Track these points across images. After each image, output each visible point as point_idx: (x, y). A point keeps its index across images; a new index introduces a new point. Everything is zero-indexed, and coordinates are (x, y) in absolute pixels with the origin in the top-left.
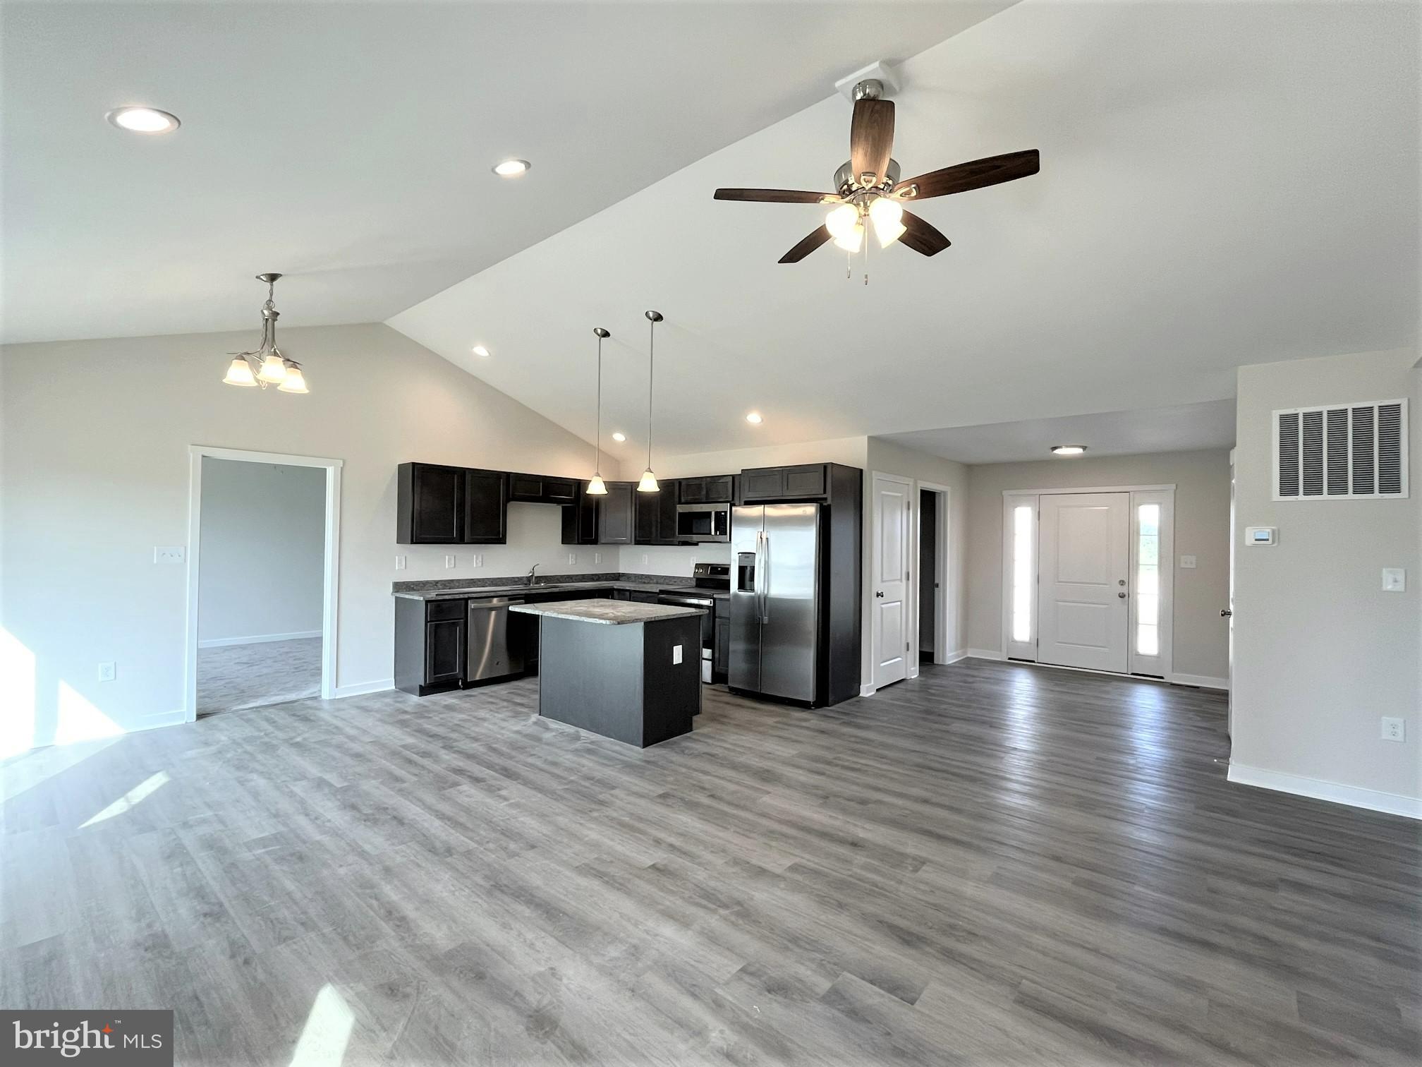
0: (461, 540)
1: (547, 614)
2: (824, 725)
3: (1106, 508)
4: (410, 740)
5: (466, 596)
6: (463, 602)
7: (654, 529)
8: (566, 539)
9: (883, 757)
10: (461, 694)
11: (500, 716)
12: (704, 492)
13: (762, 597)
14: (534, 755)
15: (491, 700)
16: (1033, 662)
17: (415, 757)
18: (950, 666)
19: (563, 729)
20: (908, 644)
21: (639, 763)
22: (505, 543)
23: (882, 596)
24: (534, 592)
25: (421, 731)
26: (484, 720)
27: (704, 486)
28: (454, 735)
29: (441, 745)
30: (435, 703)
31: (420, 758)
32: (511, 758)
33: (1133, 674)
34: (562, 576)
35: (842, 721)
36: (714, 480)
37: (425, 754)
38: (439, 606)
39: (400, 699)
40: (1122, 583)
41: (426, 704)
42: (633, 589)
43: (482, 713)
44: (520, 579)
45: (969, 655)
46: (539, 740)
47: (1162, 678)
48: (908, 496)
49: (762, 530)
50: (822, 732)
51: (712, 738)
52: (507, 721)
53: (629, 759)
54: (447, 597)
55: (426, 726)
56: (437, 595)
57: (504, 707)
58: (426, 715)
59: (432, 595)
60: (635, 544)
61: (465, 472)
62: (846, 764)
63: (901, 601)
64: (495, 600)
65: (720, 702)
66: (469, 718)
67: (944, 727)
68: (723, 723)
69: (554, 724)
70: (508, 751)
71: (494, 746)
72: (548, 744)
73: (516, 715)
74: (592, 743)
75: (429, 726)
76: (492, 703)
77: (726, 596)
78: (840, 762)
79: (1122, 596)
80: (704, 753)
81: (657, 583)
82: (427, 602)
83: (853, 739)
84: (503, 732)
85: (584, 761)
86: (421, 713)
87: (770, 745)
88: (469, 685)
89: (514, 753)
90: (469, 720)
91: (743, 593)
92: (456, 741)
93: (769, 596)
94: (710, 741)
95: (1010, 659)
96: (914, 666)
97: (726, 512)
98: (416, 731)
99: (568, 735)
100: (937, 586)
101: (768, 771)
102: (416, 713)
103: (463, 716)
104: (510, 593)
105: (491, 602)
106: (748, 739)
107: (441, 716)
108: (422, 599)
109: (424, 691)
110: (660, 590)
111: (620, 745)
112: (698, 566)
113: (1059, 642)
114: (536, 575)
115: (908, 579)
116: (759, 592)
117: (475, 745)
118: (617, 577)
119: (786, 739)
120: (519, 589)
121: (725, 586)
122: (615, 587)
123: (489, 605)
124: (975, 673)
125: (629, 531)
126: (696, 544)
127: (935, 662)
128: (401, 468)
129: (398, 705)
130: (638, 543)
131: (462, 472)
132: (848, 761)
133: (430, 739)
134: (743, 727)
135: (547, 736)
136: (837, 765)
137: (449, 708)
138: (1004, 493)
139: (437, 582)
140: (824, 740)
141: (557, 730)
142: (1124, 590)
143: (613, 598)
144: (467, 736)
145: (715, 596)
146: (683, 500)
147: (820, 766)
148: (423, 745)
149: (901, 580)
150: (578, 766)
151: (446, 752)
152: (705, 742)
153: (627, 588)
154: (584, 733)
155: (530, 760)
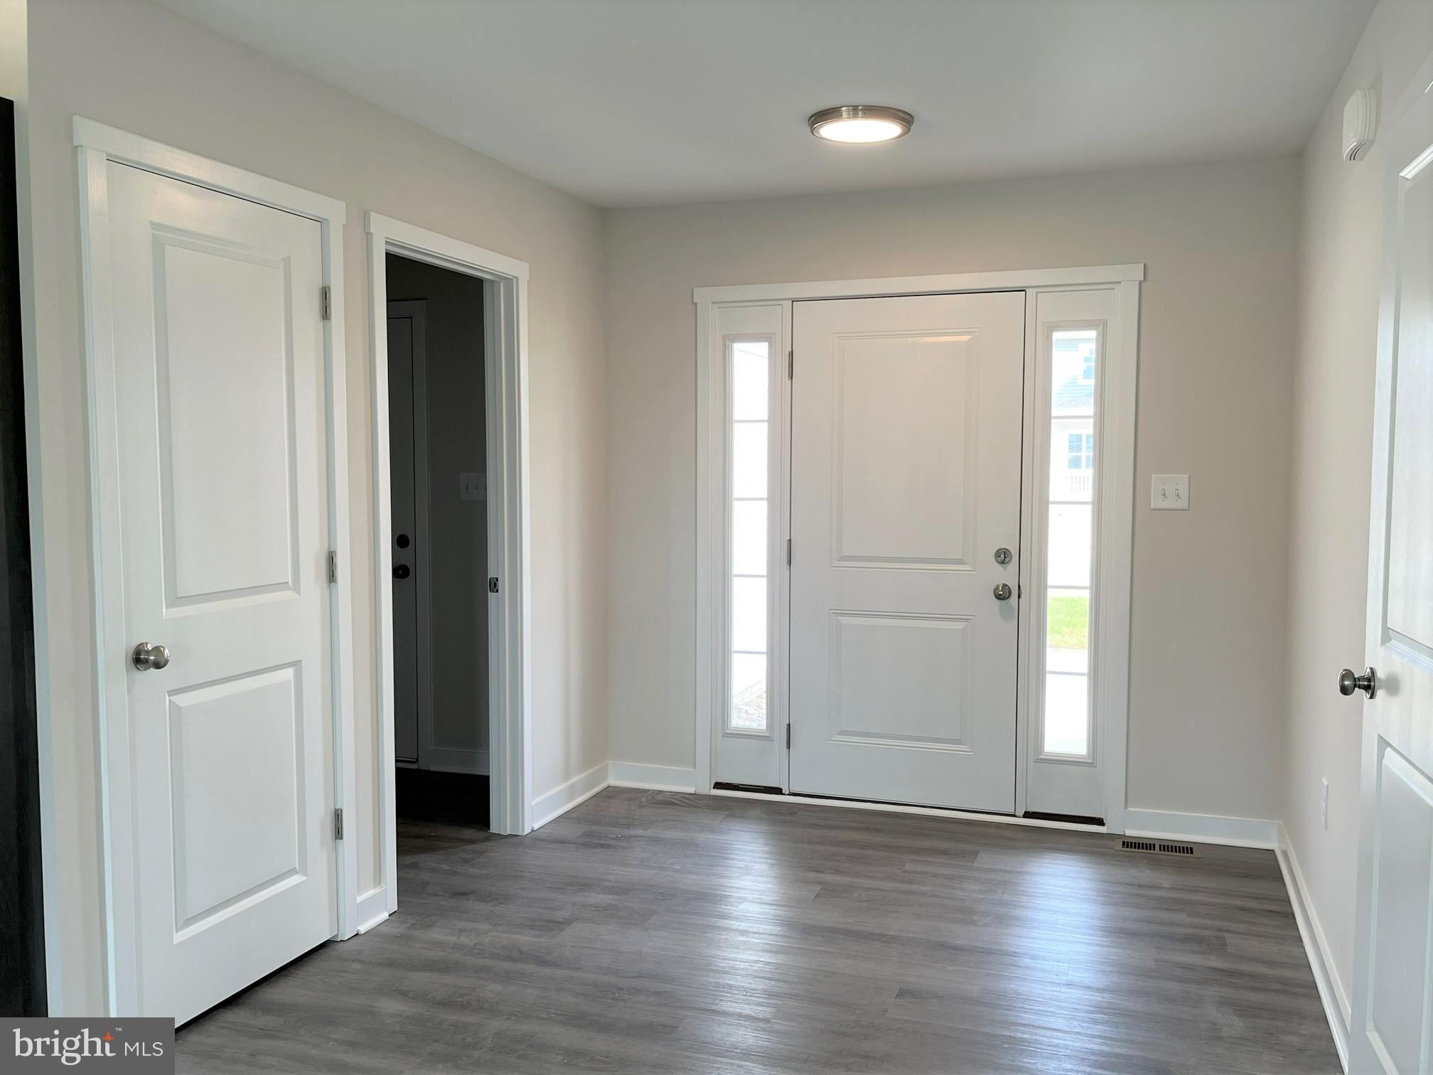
3: (966, 338)
16: (778, 791)
33: (1027, 815)
40: (1003, 556)
45: (613, 781)
47: (1100, 822)
48: (323, 267)
63: (296, 664)
79: (1002, 594)
95: (718, 785)
96: (378, 878)
100: (494, 585)
113: (843, 733)
115: (331, 578)
127: (494, 829)
138: (701, 295)
142: (1006, 576)
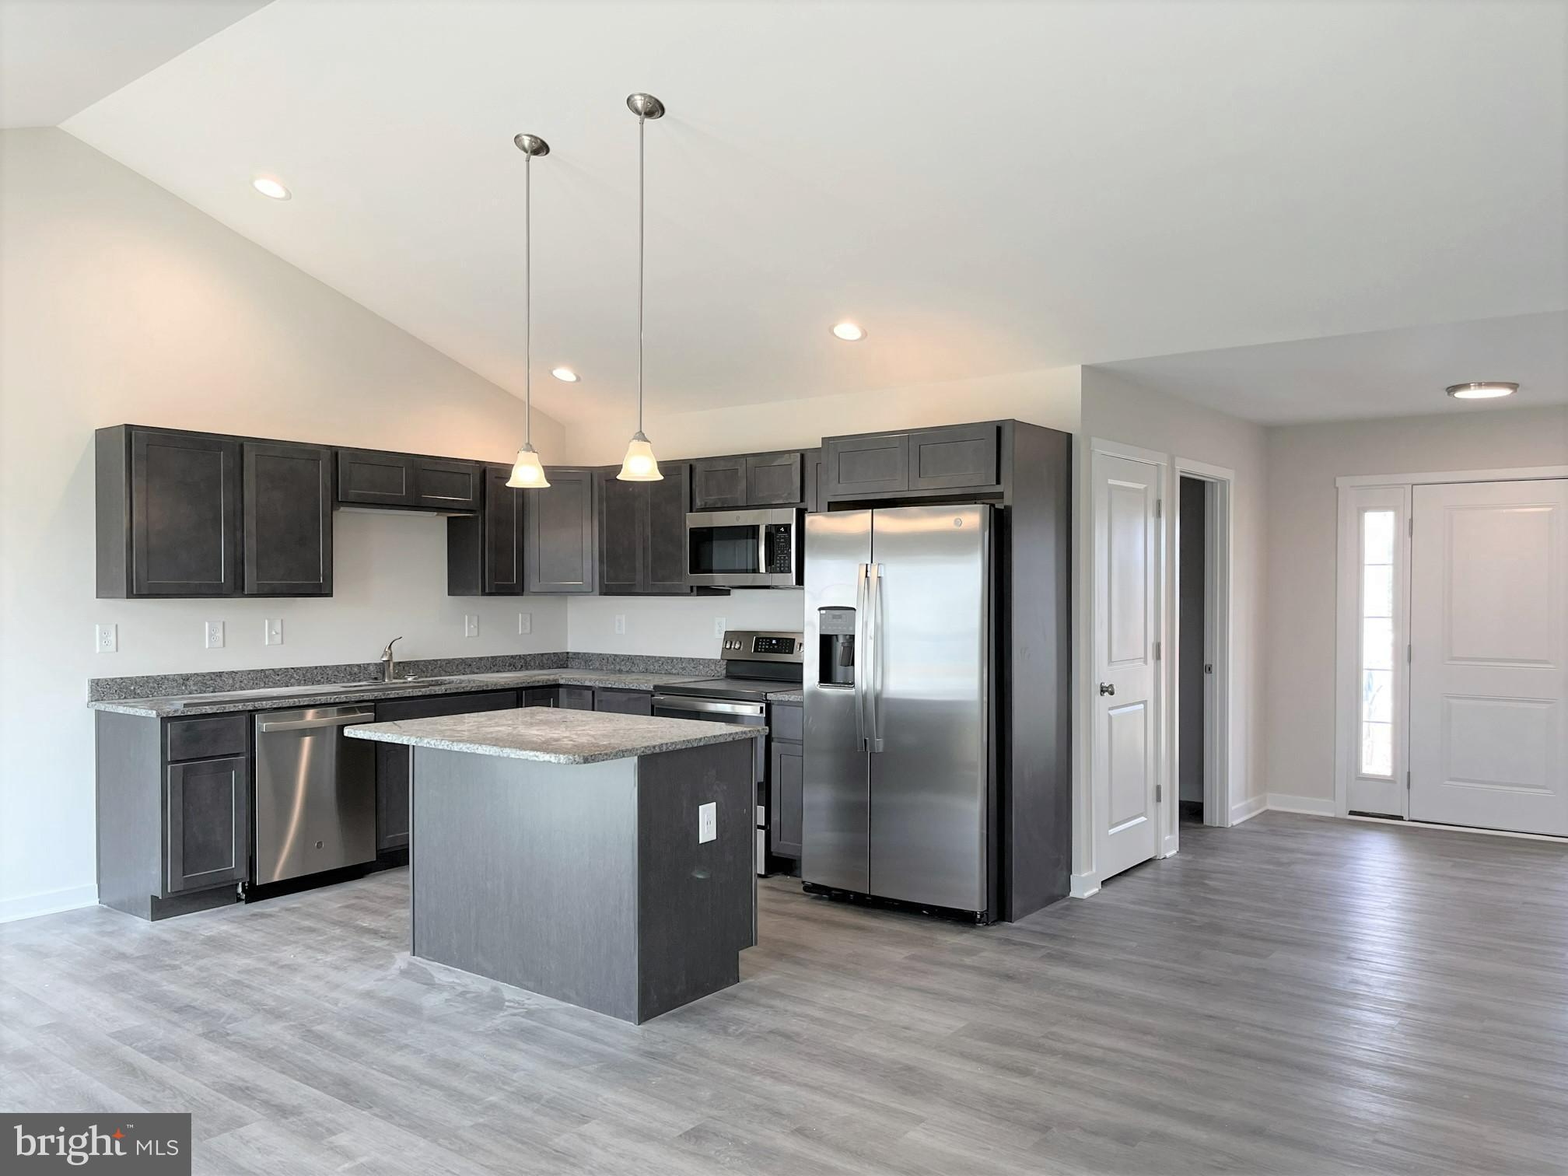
0: (236, 588)
1: (425, 743)
2: (1012, 961)
3: (1548, 510)
4: (132, 1021)
5: (250, 706)
6: (244, 718)
7: (639, 564)
8: (458, 584)
9: (1146, 1031)
10: (240, 913)
11: (329, 959)
12: (743, 485)
13: (871, 698)
14: (407, 1046)
15: (307, 923)
16: (1400, 818)
17: (143, 1061)
18: (1235, 830)
19: (465, 986)
20: (1158, 788)
21: (633, 1057)
22: (331, 595)
23: (1112, 693)
24: (393, 694)
25: (157, 999)
26: (292, 968)
27: (741, 472)
28: (228, 1007)
29: (200, 1030)
30: (186, 935)
31: (156, 1063)
32: (356, 1055)
34: (449, 662)
35: (1043, 952)
36: (763, 461)
37: (166, 1053)
38: (188, 728)
39: (109, 928)
41: (166, 936)
42: (598, 684)
43: (289, 954)
44: (363, 668)
45: (1271, 807)
46: (411, 1009)
48: (1158, 489)
49: (869, 562)
50: (1009, 977)
51: (782, 996)
52: (345, 969)
53: (611, 1050)
54: (208, 710)
55: (167, 987)
56: (185, 705)
57: (333, 938)
58: (168, 961)
59: (176, 705)
60: (601, 594)
61: (242, 446)
62: (1072, 1048)
63: (1145, 702)
64: (310, 714)
65: (789, 915)
66: (261, 965)
67: (1254, 962)
68: (798, 962)
69: (442, 973)
70: (351, 1039)
71: (319, 1028)
72: (434, 1020)
73: (363, 956)
74: (530, 1014)
75: (173, 988)
76: (312, 930)
77: (792, 697)
78: (1059, 1045)
80: (771, 1032)
81: (647, 671)
82: (165, 720)
83: (1074, 993)
84: (334, 995)
85: (515, 1058)
86: (156, 957)
87: (904, 1010)
88: (257, 893)
89: (361, 1044)
90: (260, 969)
91: (829, 691)
92: (232, 1019)
93: (885, 696)
94: (777, 1003)
95: (1352, 813)
96: (1171, 832)
97: (788, 527)
98: (146, 999)
99: (478, 997)
100: (1210, 669)
101: (909, 1069)
102: (144, 957)
103: (248, 961)
104: (343, 698)
105: (302, 717)
106: (856, 997)
107: (201, 963)
108: (153, 714)
109: (162, 908)
110: (655, 687)
111: (592, 1020)
112: (730, 636)
113: (1451, 780)
114: (396, 659)
115: (1158, 657)
116: (864, 688)
117: (276, 1028)
118: (563, 660)
119: (937, 995)
120: (364, 688)
121: (793, 675)
122: (562, 682)
123: (298, 724)
124: (1289, 843)
125: (589, 566)
126: (724, 592)
127: (1207, 821)
128: (103, 436)
129: (107, 940)
130: (607, 591)
131: (236, 446)
132: (1074, 1041)
133: (175, 1017)
134: (843, 969)
135: (433, 1001)
136: (1053, 1052)
137: (217, 944)
138: (1341, 482)
139: (186, 678)
140: (1015, 996)
141: (452, 987)
143: (556, 706)
144: (258, 1007)
145: (770, 697)
146: (698, 503)
147: (1019, 1055)
148: (161, 1032)
149: (1145, 662)
150: (502, 1069)
151: (212, 1045)
152: (771, 1007)
153: (587, 683)
154: (510, 992)
155: (399, 1059)
